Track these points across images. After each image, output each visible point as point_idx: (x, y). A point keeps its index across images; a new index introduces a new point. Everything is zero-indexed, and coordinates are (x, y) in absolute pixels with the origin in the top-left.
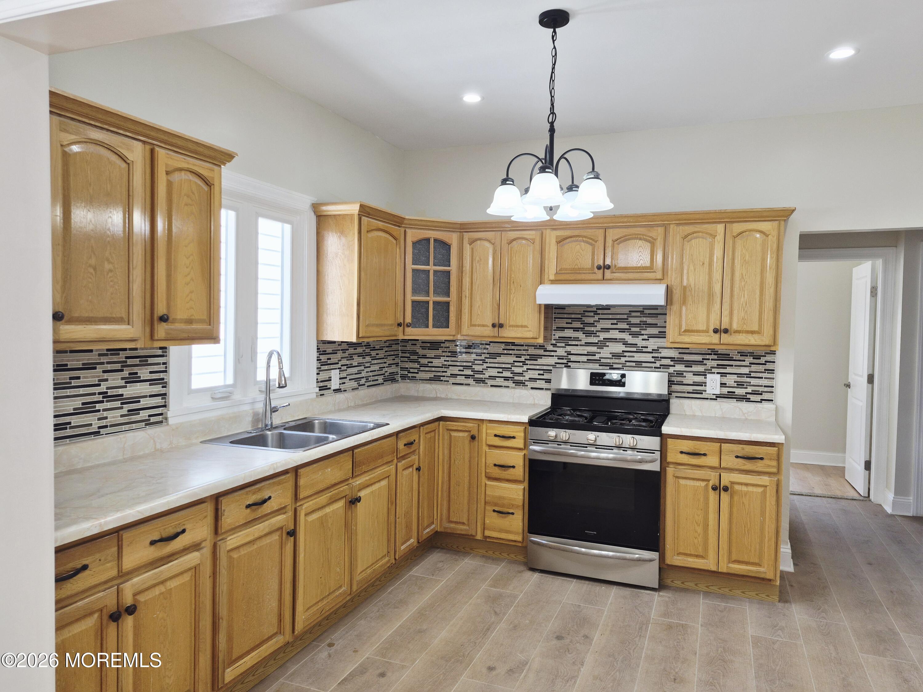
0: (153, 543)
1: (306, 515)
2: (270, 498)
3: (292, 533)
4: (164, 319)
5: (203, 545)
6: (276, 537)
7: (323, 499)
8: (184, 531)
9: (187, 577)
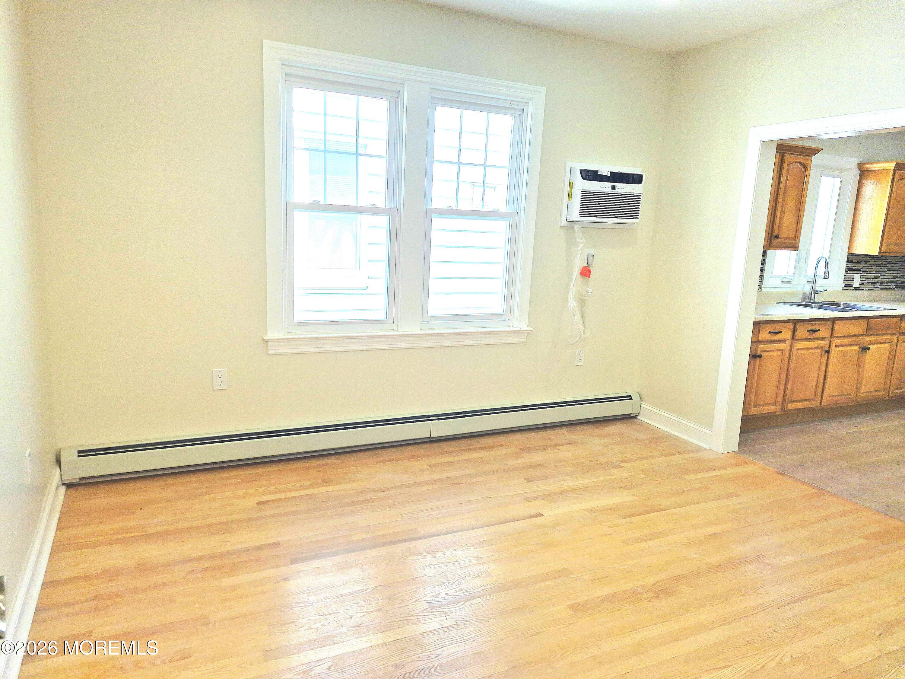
0: (770, 333)
1: (836, 346)
2: (819, 330)
3: (828, 352)
4: (777, 237)
5: (787, 341)
6: (819, 351)
7: (846, 341)
8: (781, 332)
9: (779, 353)
